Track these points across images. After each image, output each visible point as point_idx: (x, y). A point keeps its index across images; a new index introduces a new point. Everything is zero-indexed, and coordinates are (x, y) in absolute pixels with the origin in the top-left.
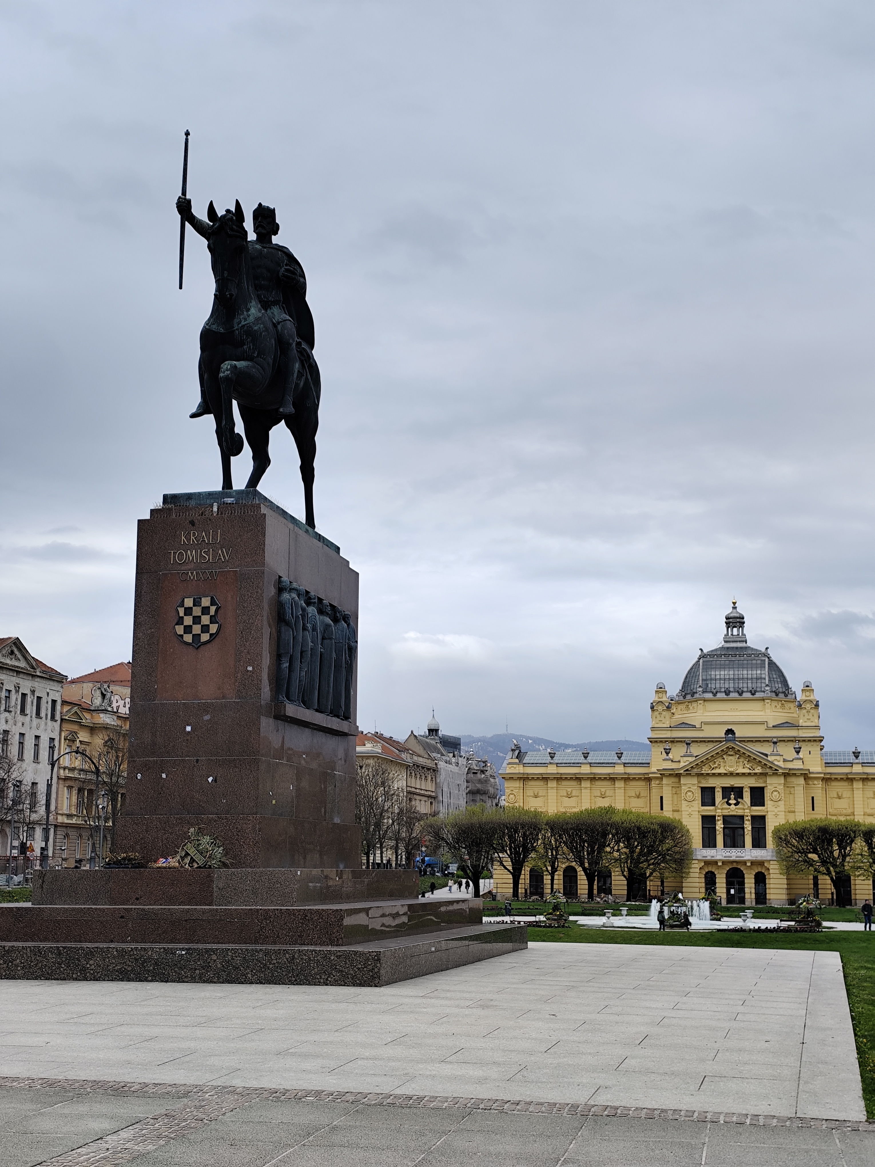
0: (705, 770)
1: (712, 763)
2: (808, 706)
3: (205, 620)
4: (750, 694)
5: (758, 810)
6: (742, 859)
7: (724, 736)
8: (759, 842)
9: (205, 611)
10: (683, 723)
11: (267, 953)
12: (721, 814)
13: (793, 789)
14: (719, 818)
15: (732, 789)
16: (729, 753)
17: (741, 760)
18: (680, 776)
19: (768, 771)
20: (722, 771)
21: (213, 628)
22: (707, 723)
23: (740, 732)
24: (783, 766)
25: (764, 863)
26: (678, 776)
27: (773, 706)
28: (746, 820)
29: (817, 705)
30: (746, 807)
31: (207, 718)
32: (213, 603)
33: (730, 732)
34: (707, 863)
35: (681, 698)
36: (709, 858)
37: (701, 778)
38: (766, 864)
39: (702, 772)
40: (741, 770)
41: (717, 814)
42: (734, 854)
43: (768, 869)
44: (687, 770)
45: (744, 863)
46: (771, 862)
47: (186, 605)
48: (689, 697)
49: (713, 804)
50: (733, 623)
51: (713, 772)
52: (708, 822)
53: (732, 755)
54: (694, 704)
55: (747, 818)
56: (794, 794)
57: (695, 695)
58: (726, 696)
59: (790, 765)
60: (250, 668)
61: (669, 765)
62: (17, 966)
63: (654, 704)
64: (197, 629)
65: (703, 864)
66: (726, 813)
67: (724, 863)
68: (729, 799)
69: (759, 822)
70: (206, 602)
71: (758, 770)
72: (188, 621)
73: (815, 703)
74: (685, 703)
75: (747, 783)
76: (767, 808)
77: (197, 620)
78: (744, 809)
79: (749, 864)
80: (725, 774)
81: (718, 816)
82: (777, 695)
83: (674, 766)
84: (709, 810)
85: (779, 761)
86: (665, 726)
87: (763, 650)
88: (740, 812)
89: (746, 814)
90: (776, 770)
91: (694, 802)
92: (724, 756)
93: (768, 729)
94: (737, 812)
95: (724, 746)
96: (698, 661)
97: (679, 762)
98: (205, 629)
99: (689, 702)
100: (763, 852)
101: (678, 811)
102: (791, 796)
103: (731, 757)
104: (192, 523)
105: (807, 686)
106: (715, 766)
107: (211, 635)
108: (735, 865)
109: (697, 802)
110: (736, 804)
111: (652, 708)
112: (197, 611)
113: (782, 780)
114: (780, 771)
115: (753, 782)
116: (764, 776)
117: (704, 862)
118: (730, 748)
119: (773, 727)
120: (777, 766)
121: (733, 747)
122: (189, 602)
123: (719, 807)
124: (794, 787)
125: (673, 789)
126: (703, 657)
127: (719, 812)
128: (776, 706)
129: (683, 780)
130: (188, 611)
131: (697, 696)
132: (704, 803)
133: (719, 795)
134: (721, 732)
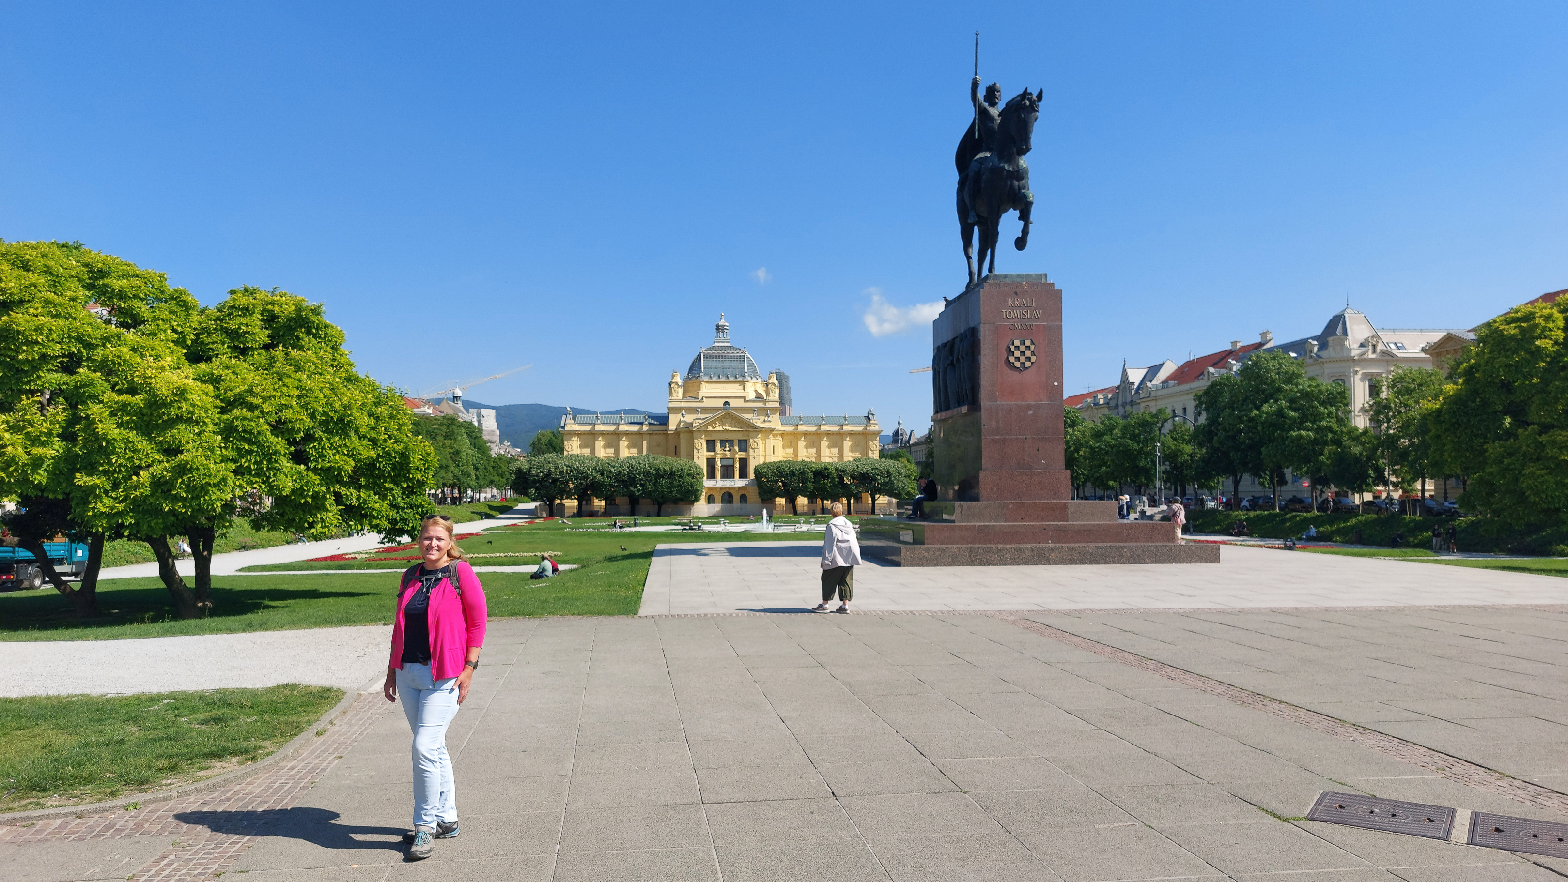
0: (710, 428)
1: (715, 423)
2: (772, 387)
3: (1028, 353)
4: (735, 378)
5: (742, 455)
6: (732, 485)
7: (723, 406)
8: (743, 474)
9: (1028, 348)
11: (1156, 547)
13: (766, 440)
14: (718, 460)
15: (727, 441)
16: (725, 417)
17: (734, 422)
18: (693, 432)
19: (750, 429)
20: (720, 429)
21: (1033, 359)
22: (707, 398)
23: (733, 403)
24: (760, 426)
25: (746, 488)
26: (691, 432)
27: (750, 386)
28: (736, 461)
30: (736, 452)
31: (1031, 413)
32: (1032, 343)
33: (726, 403)
34: (710, 489)
35: (689, 379)
36: (711, 485)
37: (707, 434)
38: (748, 489)
39: (708, 430)
40: (733, 429)
42: (727, 483)
43: (749, 493)
44: (698, 428)
45: (734, 487)
46: (751, 488)
47: (1015, 344)
48: (694, 379)
49: (714, 450)
50: (721, 329)
51: (715, 429)
52: (711, 463)
53: (727, 419)
54: (698, 384)
55: (736, 459)
56: (766, 444)
57: (698, 378)
58: (720, 379)
59: (763, 425)
60: (1056, 384)
61: (683, 425)
62: (1006, 558)
63: (672, 384)
64: (1023, 359)
65: (707, 490)
66: (723, 456)
67: (720, 488)
68: (725, 447)
69: (744, 463)
70: (1028, 343)
71: (745, 428)
72: (1017, 354)
74: (691, 383)
75: (736, 437)
76: (750, 453)
77: (1023, 353)
78: (735, 454)
79: (737, 489)
80: (723, 431)
81: (718, 458)
82: (752, 379)
83: (689, 426)
84: (712, 455)
85: (757, 423)
86: (679, 398)
87: (742, 349)
88: (732, 456)
89: (736, 457)
90: (756, 428)
91: (702, 449)
92: (722, 419)
93: (747, 401)
94: (730, 456)
95: (722, 413)
97: (692, 423)
98: (1029, 359)
99: (694, 383)
100: (746, 481)
101: (690, 455)
102: (763, 445)
104: (1016, 293)
106: (716, 426)
107: (1032, 363)
108: (727, 490)
109: (704, 449)
110: (729, 451)
112: (1022, 348)
113: (759, 435)
114: (758, 429)
115: (741, 436)
116: (748, 433)
119: (750, 400)
120: (756, 425)
121: (728, 413)
122: (1017, 343)
123: (718, 452)
125: (688, 441)
127: (718, 456)
129: (695, 435)
130: (1017, 348)
131: (700, 378)
132: (708, 450)
133: (718, 445)
134: (720, 403)
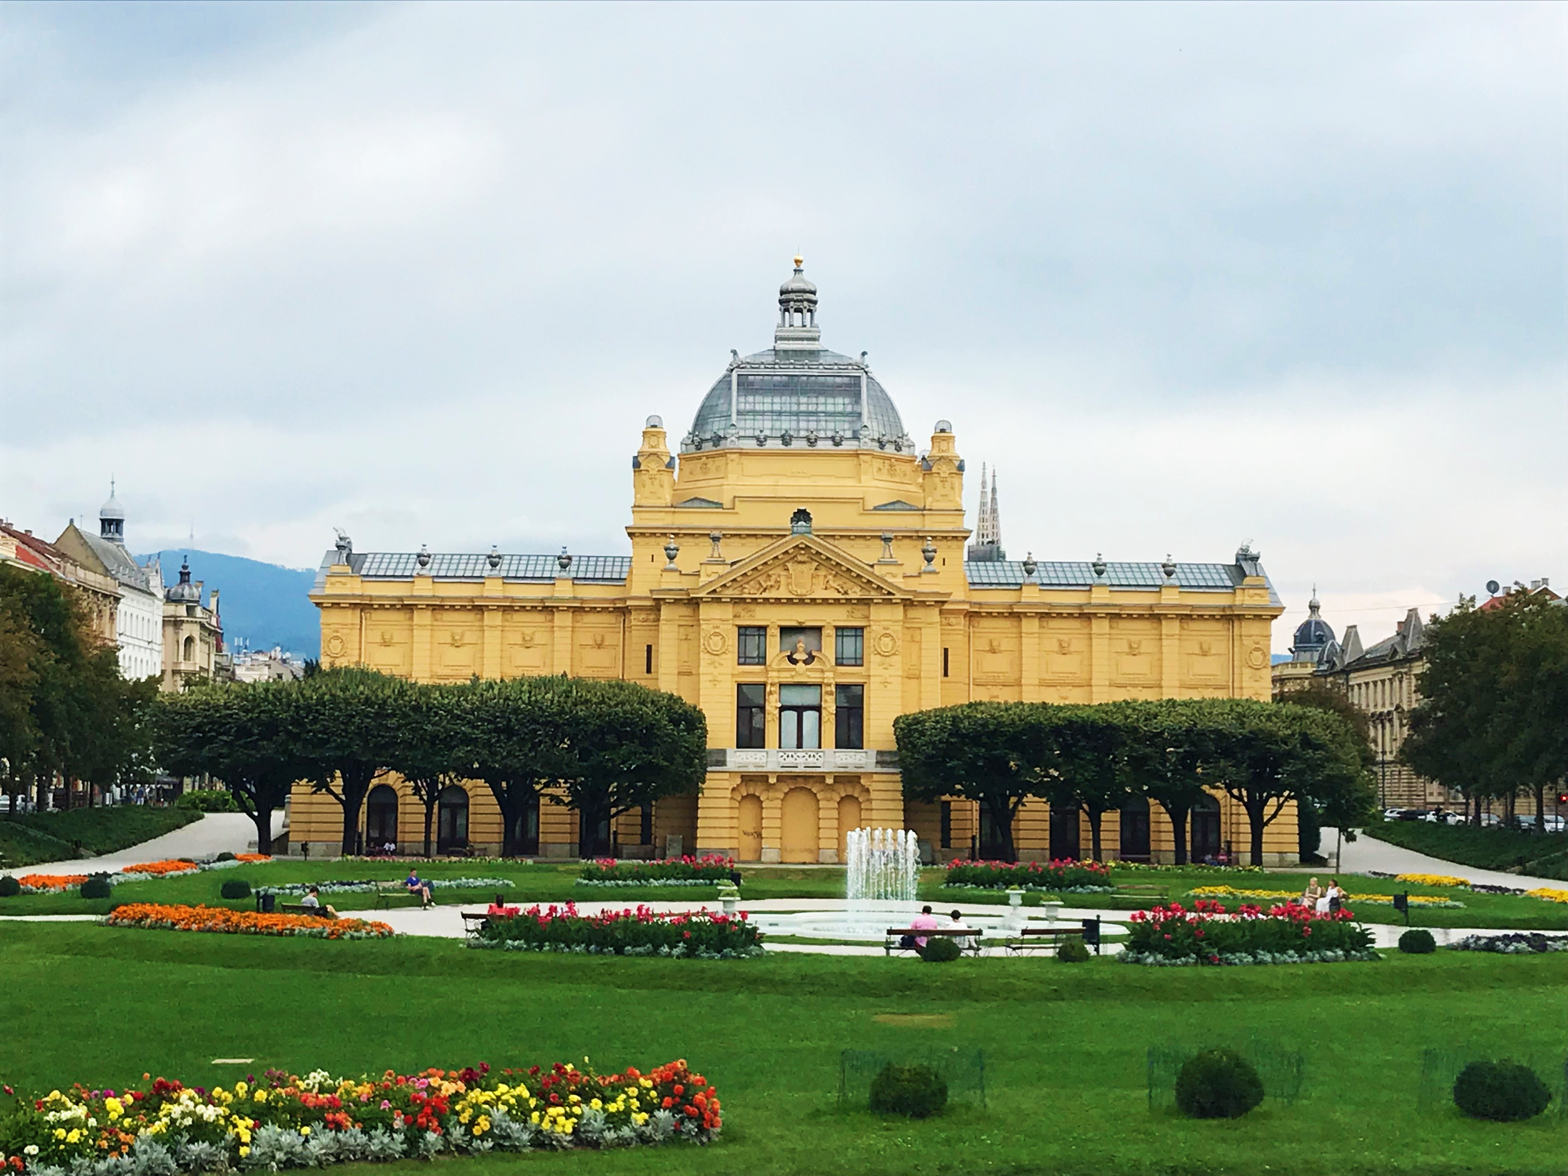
0: (750, 591)
1: (764, 577)
2: (944, 470)
4: (831, 443)
5: (849, 675)
6: (818, 770)
7: (789, 525)
8: (850, 738)
10: (696, 499)
12: (776, 680)
13: (918, 631)
14: (773, 689)
15: (799, 630)
16: (800, 558)
17: (822, 572)
18: (698, 604)
19: (873, 594)
20: (783, 593)
22: (745, 500)
23: (821, 518)
24: (902, 586)
25: (859, 778)
26: (694, 603)
27: (875, 469)
28: (827, 693)
29: (961, 468)
30: (828, 667)
33: (802, 515)
34: (748, 778)
35: (692, 448)
36: (752, 769)
37: (739, 608)
38: (863, 781)
39: (744, 596)
40: (820, 594)
41: (769, 681)
42: (800, 760)
43: (868, 791)
44: (714, 591)
45: (820, 778)
46: (876, 777)
48: (708, 446)
49: (762, 660)
50: (795, 301)
51: (765, 595)
52: (750, 697)
53: (804, 562)
54: (720, 461)
55: (829, 689)
56: (920, 642)
57: (723, 442)
58: (784, 447)
59: (914, 585)
61: (672, 582)
63: (640, 459)
65: (739, 781)
66: (786, 678)
67: (781, 778)
68: (795, 650)
69: (850, 697)
71: (856, 593)
73: (957, 463)
74: (699, 458)
75: (831, 619)
76: (869, 669)
78: (822, 671)
79: (830, 781)
80: (790, 601)
81: (772, 685)
82: (882, 446)
83: (686, 583)
84: (752, 673)
85: (894, 576)
86: (661, 503)
87: (857, 358)
88: (814, 678)
89: (826, 681)
90: (889, 593)
91: (724, 656)
92: (789, 565)
93: (865, 512)
94: (809, 677)
95: (789, 544)
96: (728, 376)
97: (697, 574)
99: (708, 457)
100: (859, 756)
101: (690, 674)
102: (915, 647)
103: (801, 566)
105: (943, 431)
106: (769, 583)
108: (801, 782)
109: (729, 656)
110: (807, 662)
111: (636, 465)
113: (898, 612)
114: (898, 596)
115: (840, 616)
116: (866, 607)
117: (742, 777)
118: (802, 549)
119: (875, 509)
120: (891, 584)
121: (807, 546)
123: (774, 666)
124: (920, 628)
125: (682, 629)
126: (738, 367)
127: (774, 677)
128: (880, 469)
129: (705, 611)
131: (725, 444)
132: (743, 659)
133: (773, 641)
134: (782, 518)
